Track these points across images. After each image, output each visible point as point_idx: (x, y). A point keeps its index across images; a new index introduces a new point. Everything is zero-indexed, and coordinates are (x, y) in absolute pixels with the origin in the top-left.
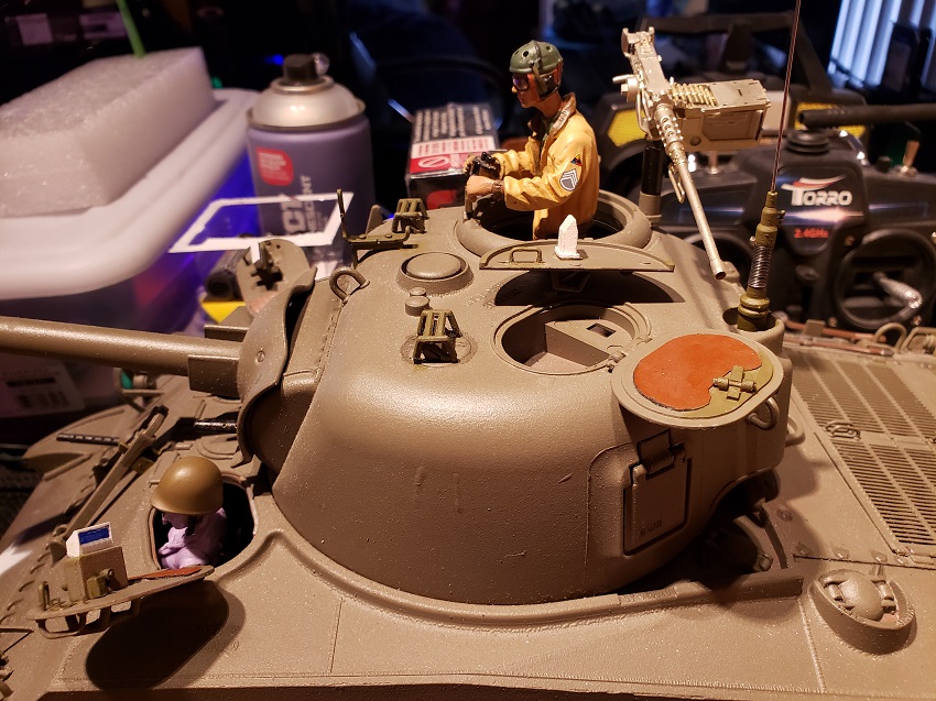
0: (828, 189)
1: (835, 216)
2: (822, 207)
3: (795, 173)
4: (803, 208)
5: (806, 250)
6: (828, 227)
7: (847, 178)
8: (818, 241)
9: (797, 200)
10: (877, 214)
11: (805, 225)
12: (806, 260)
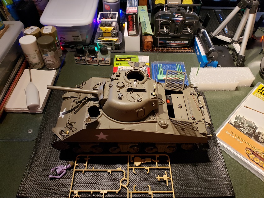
0: (180, 15)
1: (181, 19)
2: (179, 18)
3: (176, 13)
4: (177, 18)
5: (177, 23)
6: (180, 20)
7: (183, 14)
8: (179, 22)
9: (176, 17)
10: (187, 19)
11: (177, 20)
12: (177, 25)
